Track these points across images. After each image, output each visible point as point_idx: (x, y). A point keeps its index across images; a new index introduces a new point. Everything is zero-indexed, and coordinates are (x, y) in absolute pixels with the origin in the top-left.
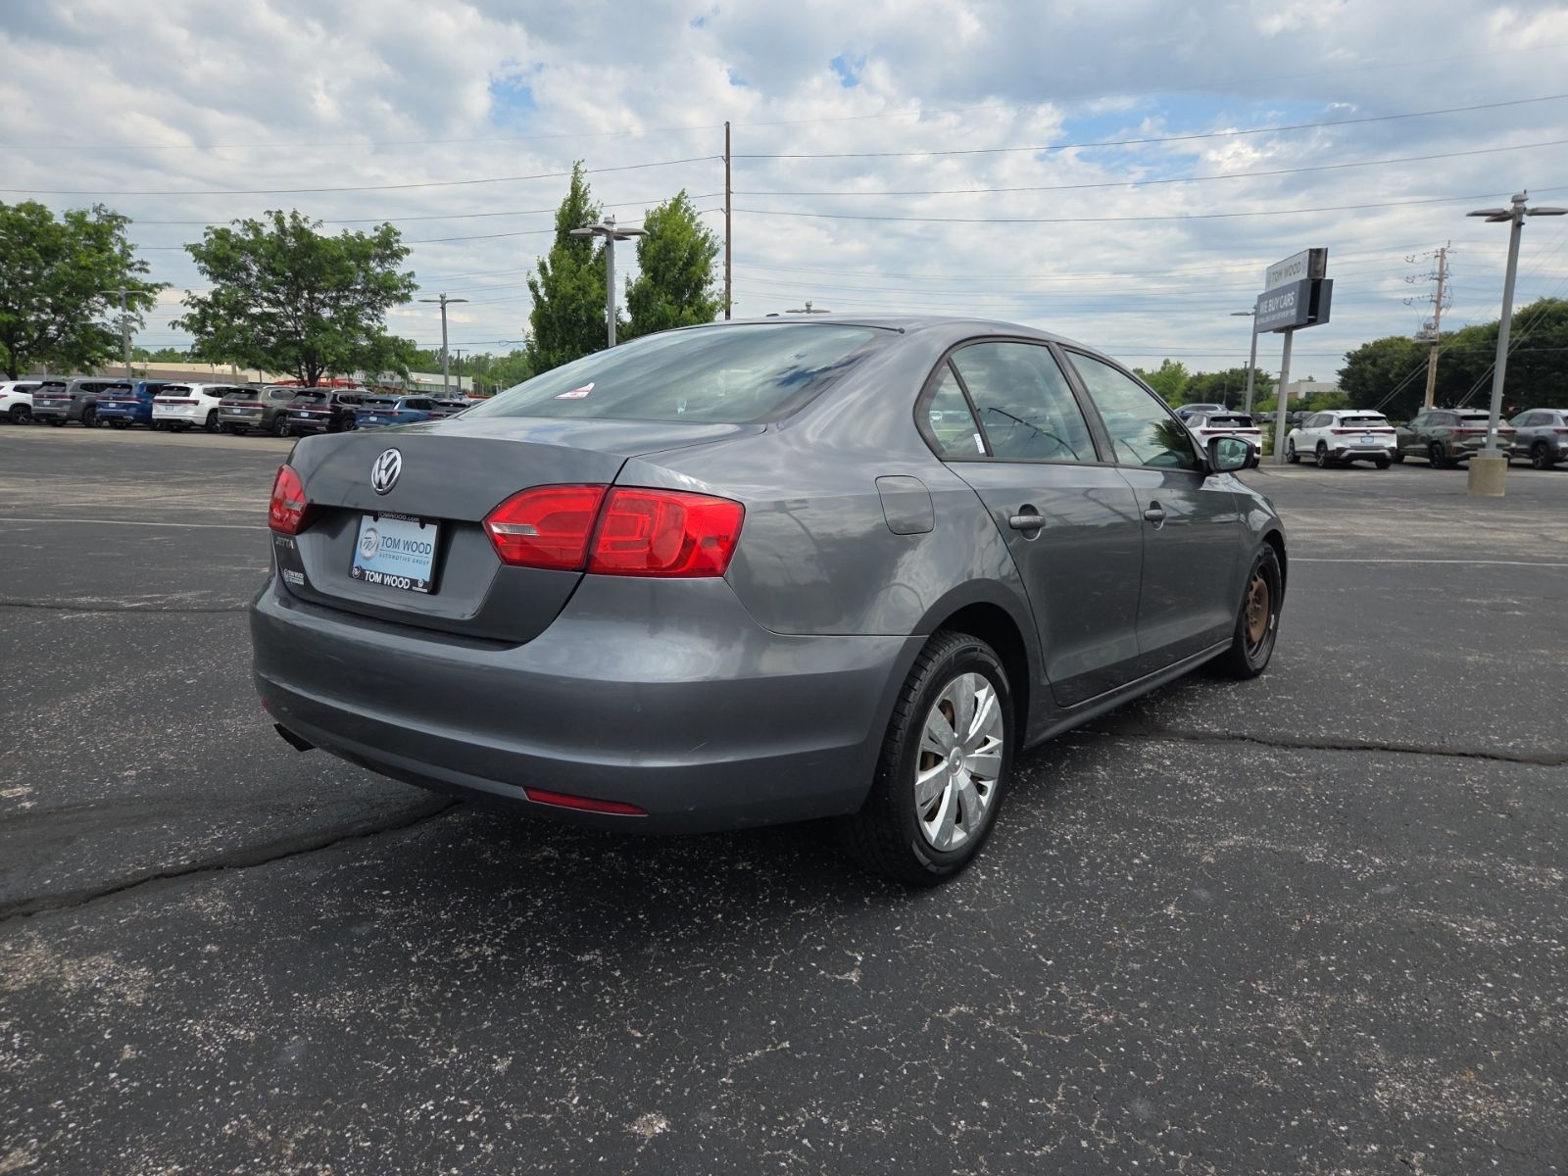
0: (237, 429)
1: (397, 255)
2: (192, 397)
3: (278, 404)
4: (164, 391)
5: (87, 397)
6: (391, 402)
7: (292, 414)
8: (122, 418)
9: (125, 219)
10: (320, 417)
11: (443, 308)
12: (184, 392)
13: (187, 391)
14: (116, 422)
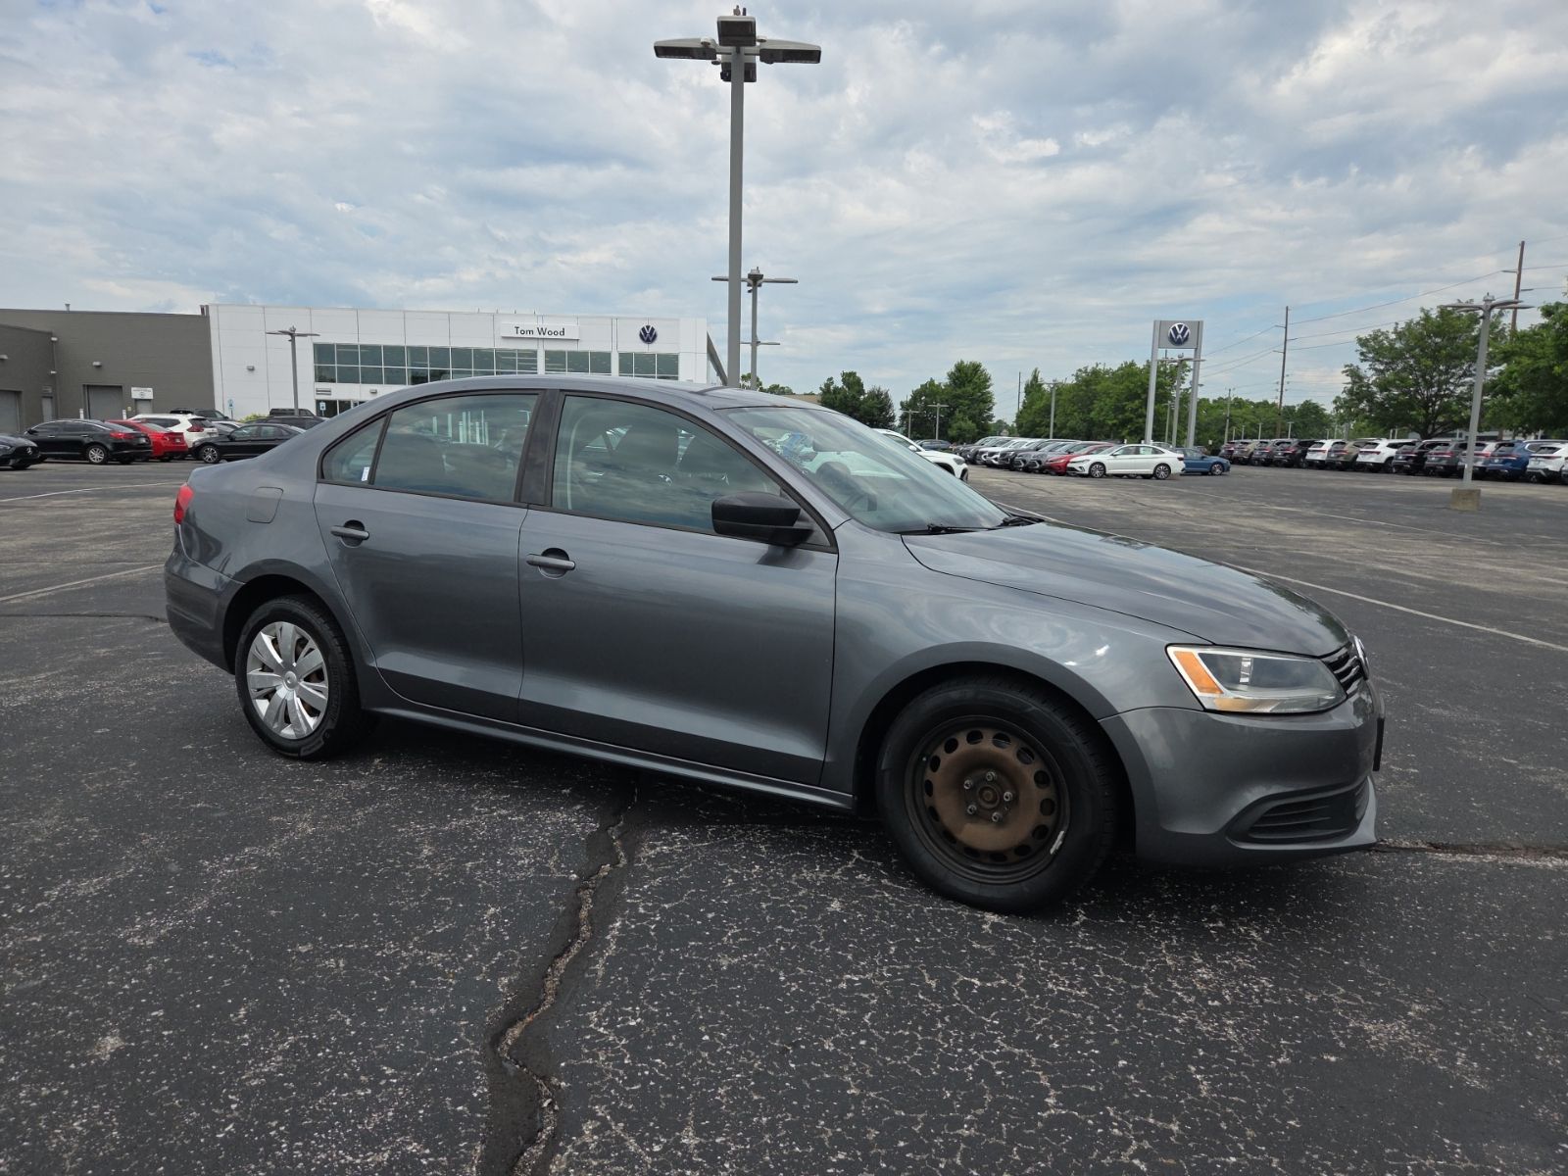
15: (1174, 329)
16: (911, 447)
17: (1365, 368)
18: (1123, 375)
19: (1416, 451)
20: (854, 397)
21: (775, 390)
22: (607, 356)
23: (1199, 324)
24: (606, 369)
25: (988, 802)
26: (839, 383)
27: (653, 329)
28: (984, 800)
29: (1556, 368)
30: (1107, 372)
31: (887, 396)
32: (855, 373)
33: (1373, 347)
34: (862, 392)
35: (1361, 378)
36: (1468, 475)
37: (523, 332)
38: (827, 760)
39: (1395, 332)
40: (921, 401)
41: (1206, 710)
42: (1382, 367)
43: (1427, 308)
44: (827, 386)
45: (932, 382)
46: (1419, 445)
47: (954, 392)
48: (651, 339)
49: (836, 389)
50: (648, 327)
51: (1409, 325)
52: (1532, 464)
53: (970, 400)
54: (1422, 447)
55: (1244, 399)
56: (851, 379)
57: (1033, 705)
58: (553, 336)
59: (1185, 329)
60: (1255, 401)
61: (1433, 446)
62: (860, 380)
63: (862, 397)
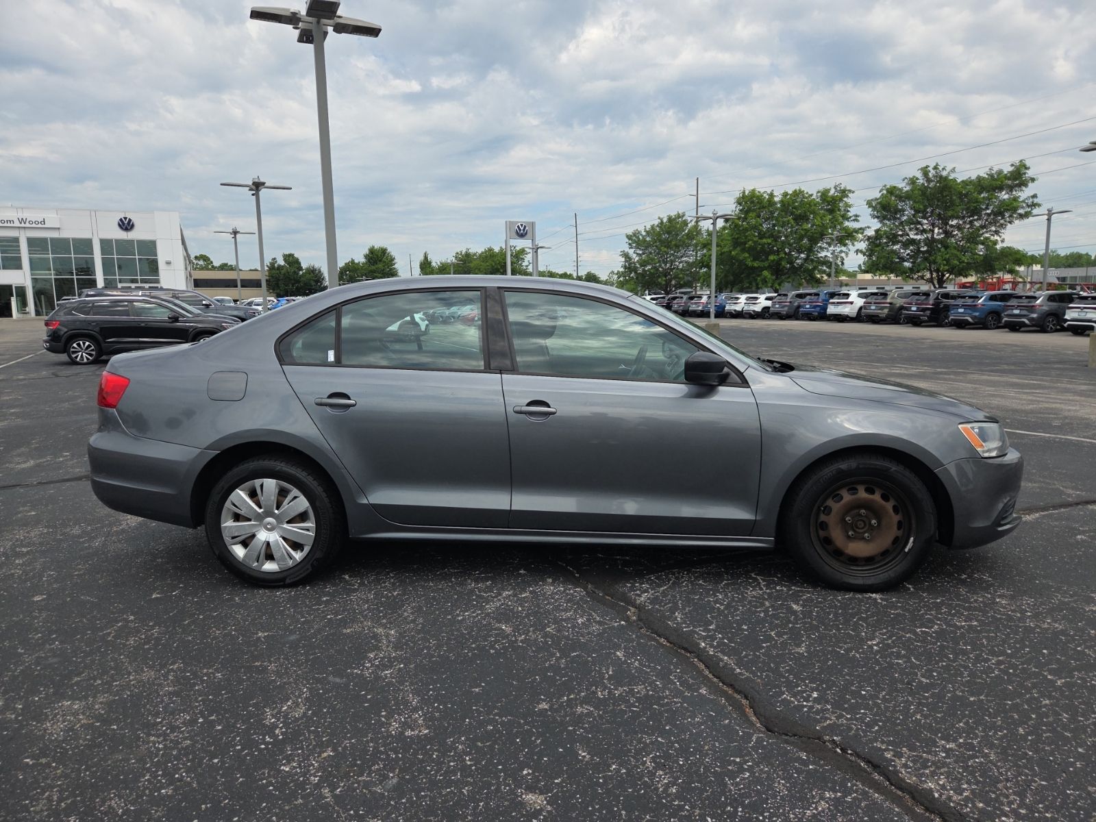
0: (874, 319)
1: (1024, 184)
2: (850, 300)
3: (900, 302)
4: (837, 297)
5: (797, 302)
6: (977, 297)
7: (907, 309)
8: (811, 314)
9: (850, 191)
10: (924, 310)
11: (1049, 220)
12: (846, 297)
13: (847, 295)
14: (809, 317)
15: (518, 227)
17: (631, 252)
18: (486, 257)
19: (666, 302)
20: (295, 272)
21: (224, 266)
22: (88, 241)
23: (533, 224)
25: (863, 528)
26: (281, 262)
27: (130, 220)
28: (859, 529)
29: (733, 253)
30: (475, 254)
31: (320, 271)
32: (293, 255)
33: (634, 240)
34: (301, 269)
35: (630, 259)
36: (712, 315)
38: (757, 518)
39: (645, 231)
40: (346, 275)
41: (982, 458)
42: (641, 252)
43: (661, 217)
44: (272, 264)
45: (353, 261)
46: (667, 298)
47: (370, 268)
48: (129, 228)
49: (279, 266)
50: (125, 218)
51: (652, 227)
52: (727, 308)
53: (382, 274)
54: (668, 300)
55: (554, 271)
56: (291, 258)
57: (894, 468)
58: (34, 225)
59: (525, 227)
60: (560, 273)
61: (674, 298)
62: (298, 259)
63: (301, 272)
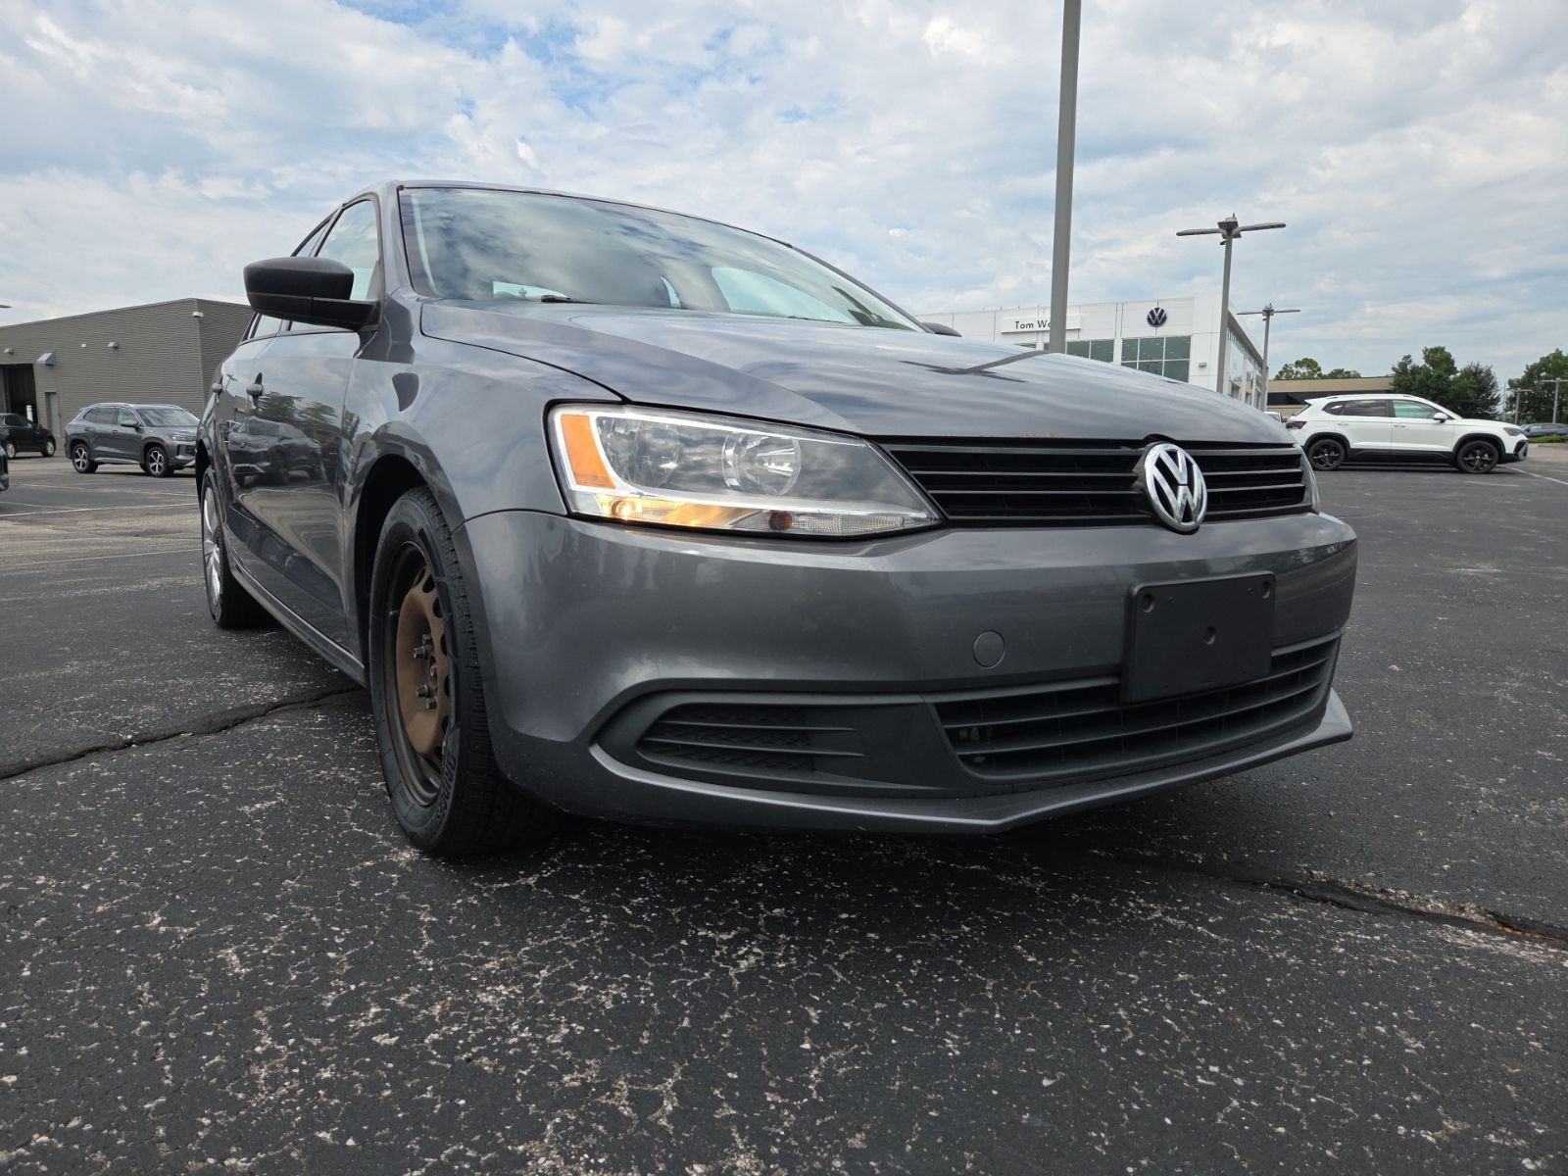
16: (1438, 415)
20: (1440, 377)
21: (1337, 374)
22: (1110, 344)
24: (1108, 357)
26: (1419, 361)
27: (1163, 311)
31: (1489, 374)
32: (1443, 349)
34: (1453, 370)
37: (1023, 326)
40: (1540, 378)
41: (571, 515)
44: (1403, 365)
45: (1555, 354)
48: (1160, 322)
49: (1415, 368)
50: (1157, 309)
56: (1438, 355)
62: (1449, 355)
63: (1452, 377)
